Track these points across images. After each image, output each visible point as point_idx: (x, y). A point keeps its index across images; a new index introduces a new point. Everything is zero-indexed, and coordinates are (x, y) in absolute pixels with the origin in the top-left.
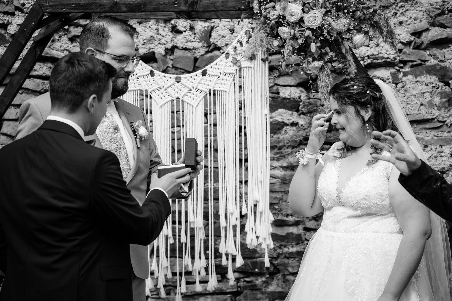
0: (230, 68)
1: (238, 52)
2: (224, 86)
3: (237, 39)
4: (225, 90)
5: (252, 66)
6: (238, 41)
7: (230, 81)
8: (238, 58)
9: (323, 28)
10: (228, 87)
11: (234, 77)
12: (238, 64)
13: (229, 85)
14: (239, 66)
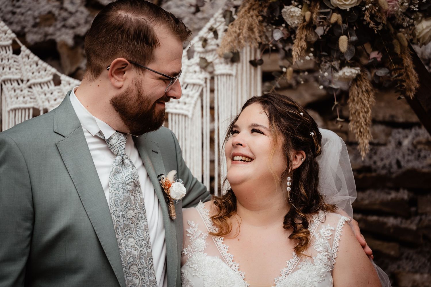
0: (195, 76)
1: (209, 48)
2: (185, 107)
3: (208, 25)
4: (186, 113)
5: (234, 72)
6: (211, 29)
7: (195, 99)
8: (210, 58)
9: (364, 9)
10: (191, 109)
11: (202, 91)
12: (210, 69)
13: (193, 105)
14: (211, 73)
